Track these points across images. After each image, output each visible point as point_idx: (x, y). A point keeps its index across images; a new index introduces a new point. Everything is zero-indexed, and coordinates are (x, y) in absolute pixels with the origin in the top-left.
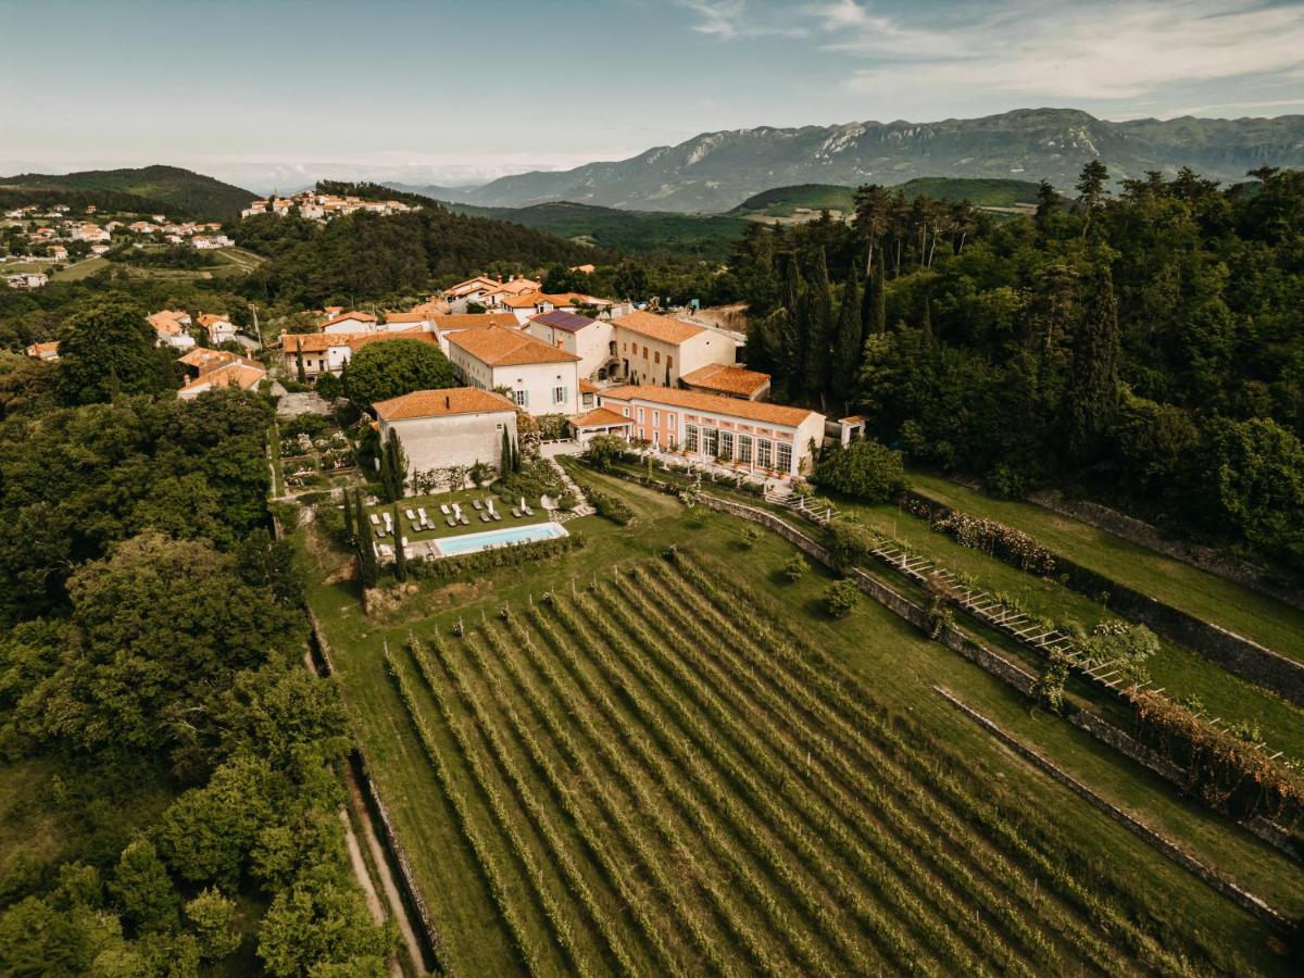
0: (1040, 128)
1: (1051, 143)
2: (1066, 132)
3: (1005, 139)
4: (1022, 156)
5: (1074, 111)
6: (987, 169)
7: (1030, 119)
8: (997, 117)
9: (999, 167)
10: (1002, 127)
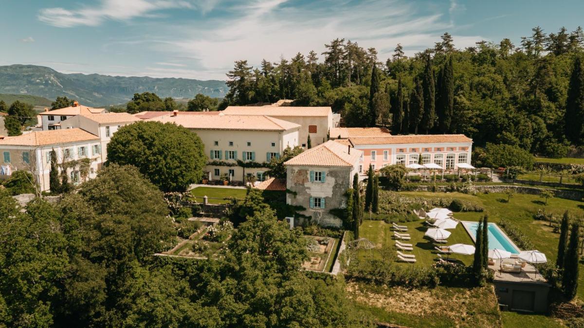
0: (31, 73)
1: (38, 81)
2: (44, 76)
3: (13, 77)
4: (25, 86)
5: (45, 68)
6: (6, 90)
7: (24, 69)
8: (6, 67)
9: (14, 90)
10: (10, 71)
